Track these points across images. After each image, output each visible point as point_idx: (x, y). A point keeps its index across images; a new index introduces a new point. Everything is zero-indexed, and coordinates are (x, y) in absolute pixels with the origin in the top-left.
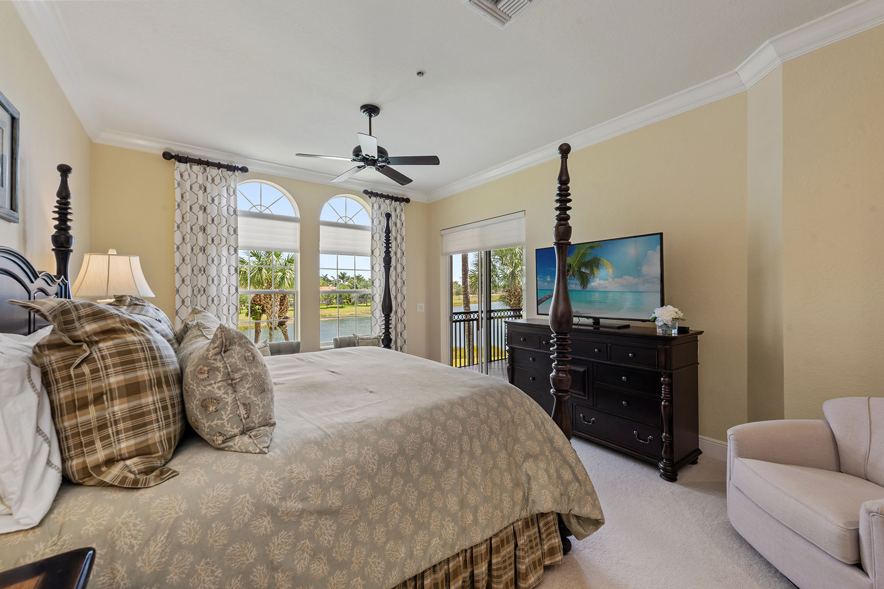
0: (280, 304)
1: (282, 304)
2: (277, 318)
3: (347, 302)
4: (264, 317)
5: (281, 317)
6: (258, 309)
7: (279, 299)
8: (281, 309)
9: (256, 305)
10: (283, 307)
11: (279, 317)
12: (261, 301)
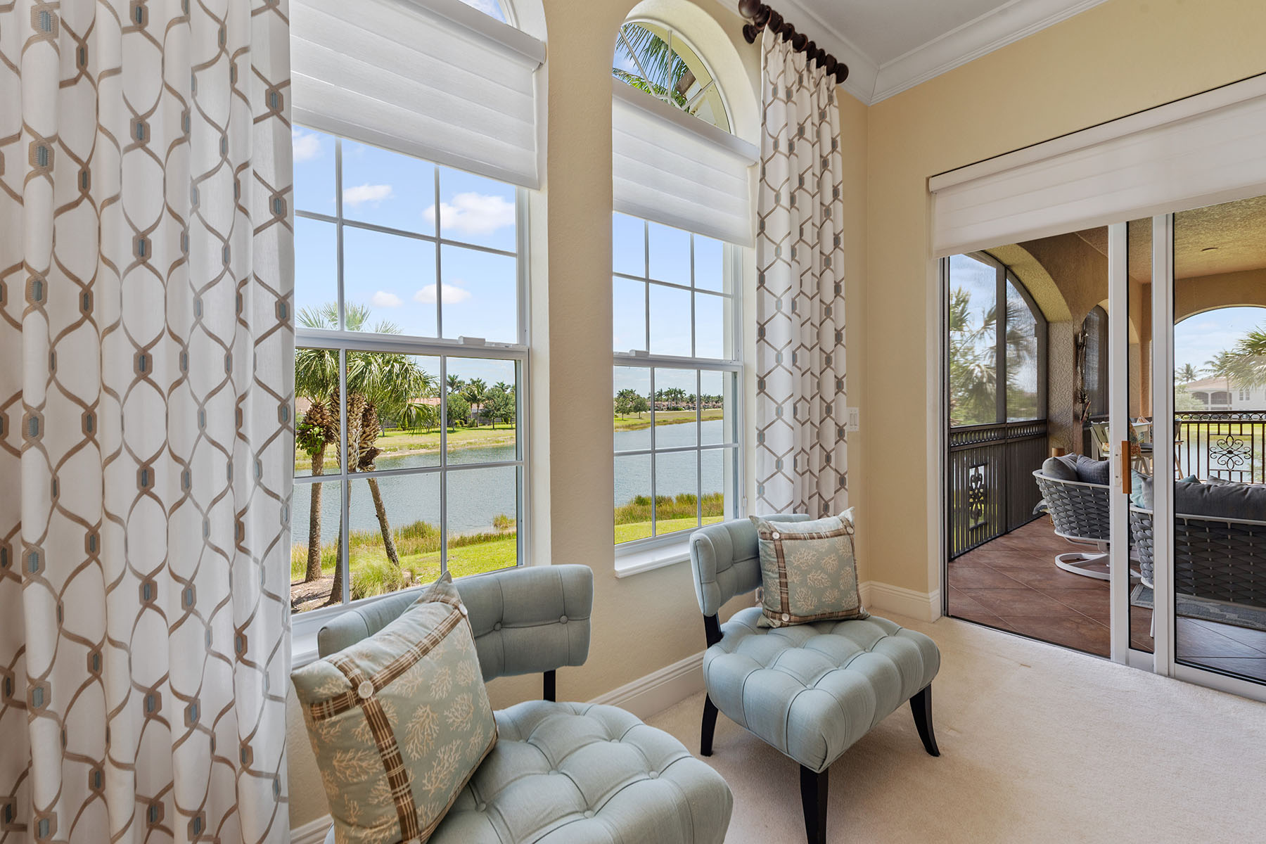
0: (362, 424)
1: (365, 423)
2: (358, 451)
3: (461, 423)
4: (331, 448)
5: (364, 448)
6: (319, 434)
7: (361, 414)
8: (364, 433)
9: (314, 426)
10: (367, 429)
11: (361, 448)
12: (323, 419)
